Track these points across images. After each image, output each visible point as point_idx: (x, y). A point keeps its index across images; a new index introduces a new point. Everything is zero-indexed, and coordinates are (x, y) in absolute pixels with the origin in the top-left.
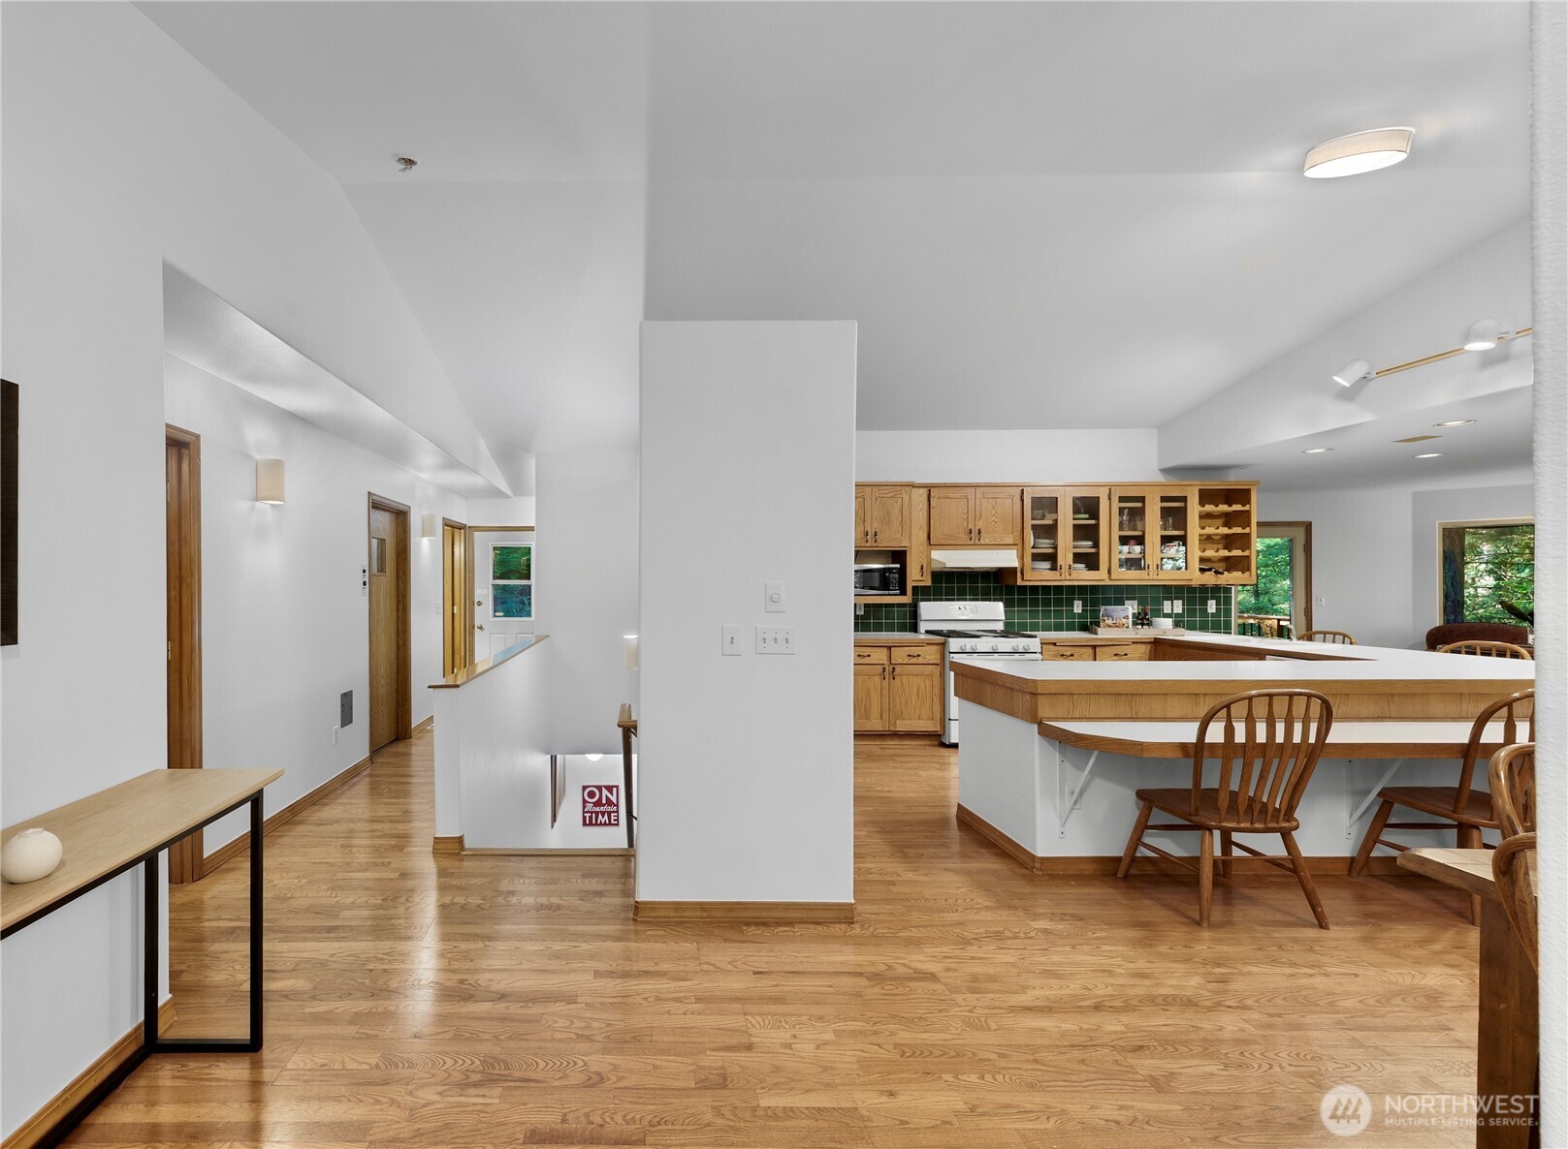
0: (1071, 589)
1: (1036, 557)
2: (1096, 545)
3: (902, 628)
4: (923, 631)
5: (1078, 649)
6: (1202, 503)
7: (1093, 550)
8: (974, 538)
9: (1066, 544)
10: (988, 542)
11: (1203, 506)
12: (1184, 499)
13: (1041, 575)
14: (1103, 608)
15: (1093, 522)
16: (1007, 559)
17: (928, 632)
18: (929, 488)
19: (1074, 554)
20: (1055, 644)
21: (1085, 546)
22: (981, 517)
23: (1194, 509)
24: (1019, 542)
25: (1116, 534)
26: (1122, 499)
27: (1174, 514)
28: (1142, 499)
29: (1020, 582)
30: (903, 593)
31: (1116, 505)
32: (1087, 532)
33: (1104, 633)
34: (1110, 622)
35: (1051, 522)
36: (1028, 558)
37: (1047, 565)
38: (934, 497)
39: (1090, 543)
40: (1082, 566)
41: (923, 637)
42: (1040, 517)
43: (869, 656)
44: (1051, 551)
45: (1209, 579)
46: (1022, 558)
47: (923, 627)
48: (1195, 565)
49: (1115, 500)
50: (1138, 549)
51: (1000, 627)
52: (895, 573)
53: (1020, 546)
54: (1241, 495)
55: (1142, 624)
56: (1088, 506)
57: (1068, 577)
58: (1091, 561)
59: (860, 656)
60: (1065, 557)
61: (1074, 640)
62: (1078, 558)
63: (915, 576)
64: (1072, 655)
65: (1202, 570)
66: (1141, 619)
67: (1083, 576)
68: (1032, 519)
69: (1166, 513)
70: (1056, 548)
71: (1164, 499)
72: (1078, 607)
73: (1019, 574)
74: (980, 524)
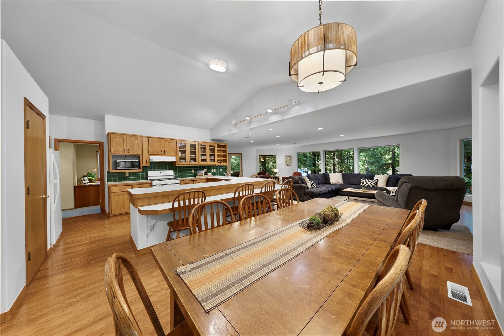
0: (191, 167)
1: (181, 159)
2: (196, 156)
3: (143, 179)
4: (149, 180)
5: (189, 182)
6: (218, 147)
7: (195, 157)
8: (163, 153)
9: (188, 155)
10: (167, 154)
11: (218, 148)
12: (214, 146)
13: (182, 163)
14: (198, 171)
15: (195, 150)
16: (173, 159)
17: (150, 180)
18: (148, 138)
19: (190, 158)
20: (184, 181)
21: (193, 156)
22: (165, 147)
23: (216, 149)
24: (176, 154)
25: (200, 153)
26: (201, 145)
27: (212, 150)
28: (205, 146)
29: (176, 165)
30: (140, 168)
31: (200, 147)
32: (194, 153)
33: (197, 177)
34: (199, 174)
35: (185, 150)
36: (178, 159)
37: (184, 161)
38: (150, 141)
39: (195, 155)
40: (193, 161)
41: (149, 181)
42: (182, 148)
43: (124, 189)
44: (185, 157)
45: (219, 164)
46: (177, 159)
47: (149, 178)
48: (216, 161)
49: (200, 145)
50: (205, 157)
51: (173, 177)
52: (136, 162)
53: (176, 155)
54: (224, 146)
55: (206, 175)
56: (193, 146)
57: (189, 164)
58: (195, 160)
59: (120, 189)
60: (188, 159)
61: (190, 179)
62: (191, 159)
63: (144, 163)
64: (188, 183)
65: (218, 162)
66: (206, 174)
67: (193, 163)
68: (179, 149)
69: (210, 150)
70: (186, 156)
71: (210, 146)
72: (193, 171)
73: (176, 163)
74: (165, 149)
